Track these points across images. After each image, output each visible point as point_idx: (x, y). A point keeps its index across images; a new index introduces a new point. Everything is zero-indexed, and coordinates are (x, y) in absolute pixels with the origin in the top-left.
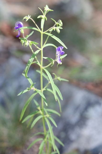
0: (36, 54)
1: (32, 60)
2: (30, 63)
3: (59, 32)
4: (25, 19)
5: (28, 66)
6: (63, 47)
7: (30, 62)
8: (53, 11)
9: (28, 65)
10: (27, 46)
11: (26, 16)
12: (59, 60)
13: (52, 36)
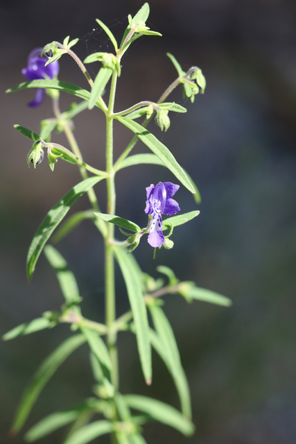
0: (79, 194)
1: (61, 214)
2: (53, 224)
3: (167, 127)
4: (47, 51)
5: (40, 237)
6: (177, 187)
7: (52, 220)
8: (161, 35)
9: (45, 230)
10: (35, 162)
11: (54, 43)
12: (157, 234)
13: (144, 133)
